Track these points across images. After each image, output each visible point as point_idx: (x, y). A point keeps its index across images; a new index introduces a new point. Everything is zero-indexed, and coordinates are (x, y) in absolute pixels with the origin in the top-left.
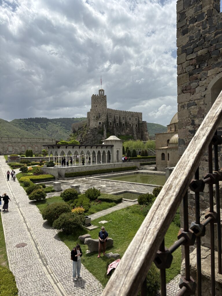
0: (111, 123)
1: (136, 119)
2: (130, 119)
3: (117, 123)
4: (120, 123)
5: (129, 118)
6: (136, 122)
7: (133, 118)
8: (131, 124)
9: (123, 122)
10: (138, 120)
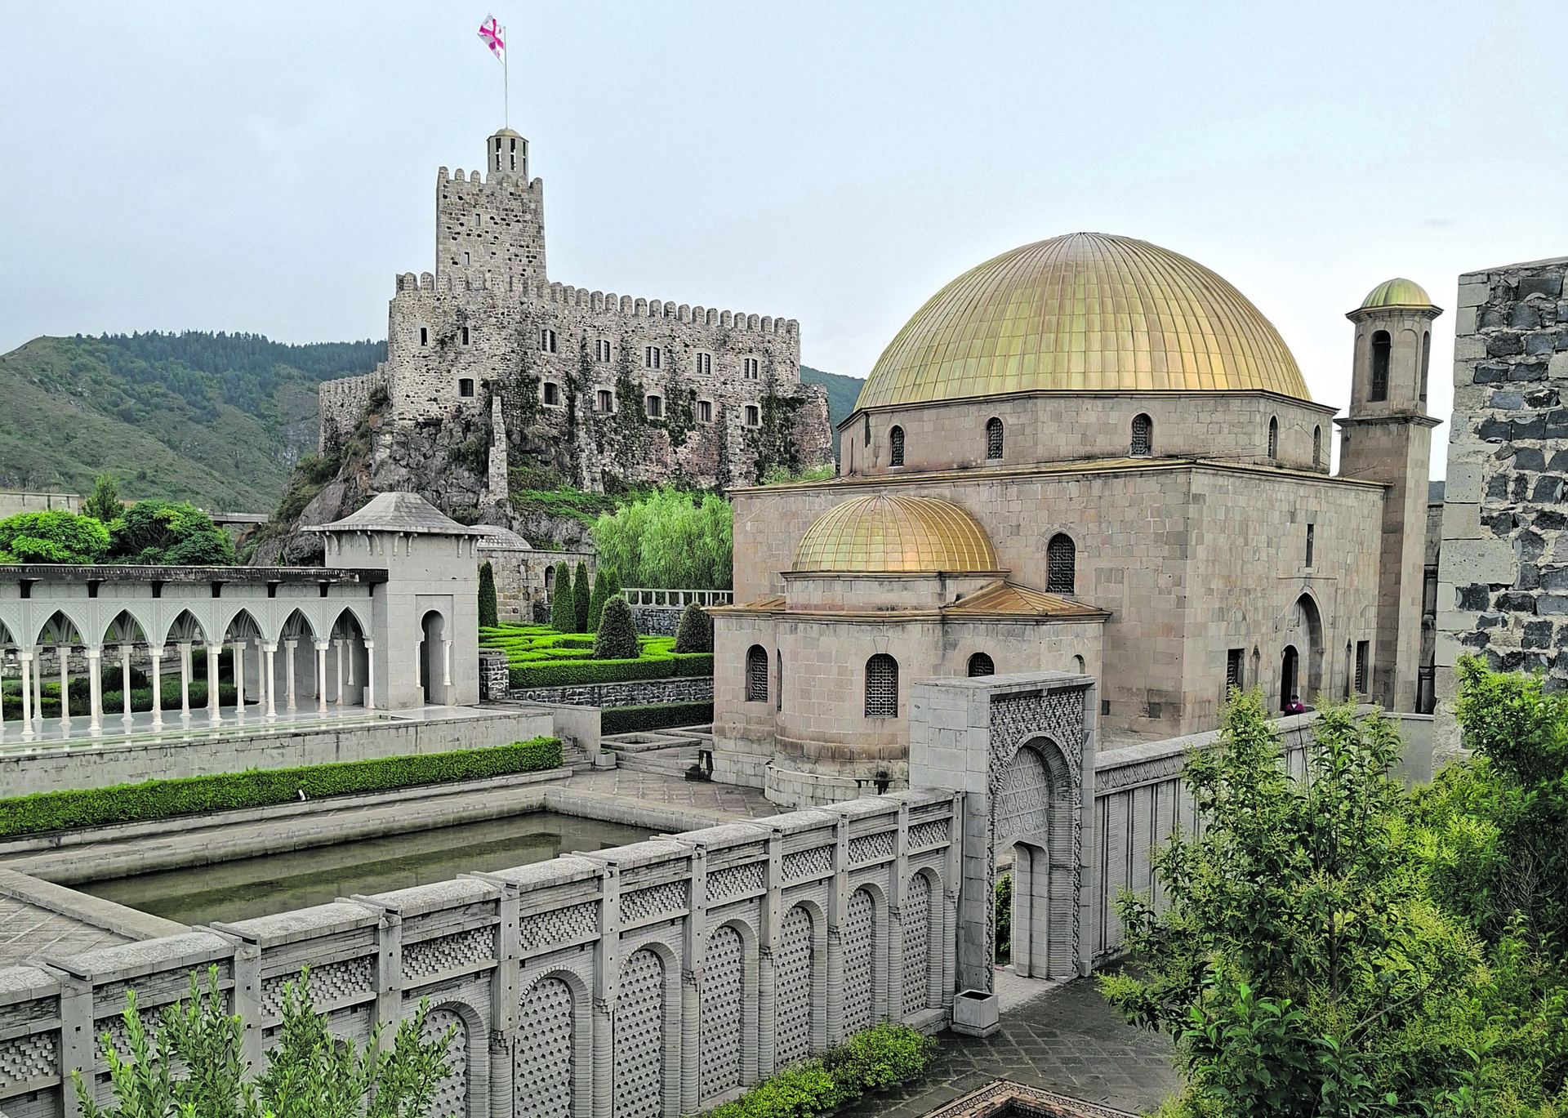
0: (550, 388)
1: (751, 369)
2: (704, 364)
3: (605, 393)
4: (629, 391)
5: (695, 359)
6: (747, 392)
7: (729, 358)
8: (711, 400)
9: (652, 383)
10: (762, 376)
